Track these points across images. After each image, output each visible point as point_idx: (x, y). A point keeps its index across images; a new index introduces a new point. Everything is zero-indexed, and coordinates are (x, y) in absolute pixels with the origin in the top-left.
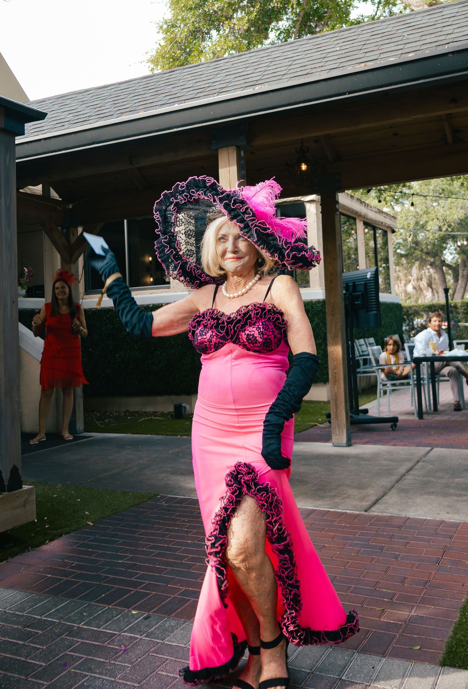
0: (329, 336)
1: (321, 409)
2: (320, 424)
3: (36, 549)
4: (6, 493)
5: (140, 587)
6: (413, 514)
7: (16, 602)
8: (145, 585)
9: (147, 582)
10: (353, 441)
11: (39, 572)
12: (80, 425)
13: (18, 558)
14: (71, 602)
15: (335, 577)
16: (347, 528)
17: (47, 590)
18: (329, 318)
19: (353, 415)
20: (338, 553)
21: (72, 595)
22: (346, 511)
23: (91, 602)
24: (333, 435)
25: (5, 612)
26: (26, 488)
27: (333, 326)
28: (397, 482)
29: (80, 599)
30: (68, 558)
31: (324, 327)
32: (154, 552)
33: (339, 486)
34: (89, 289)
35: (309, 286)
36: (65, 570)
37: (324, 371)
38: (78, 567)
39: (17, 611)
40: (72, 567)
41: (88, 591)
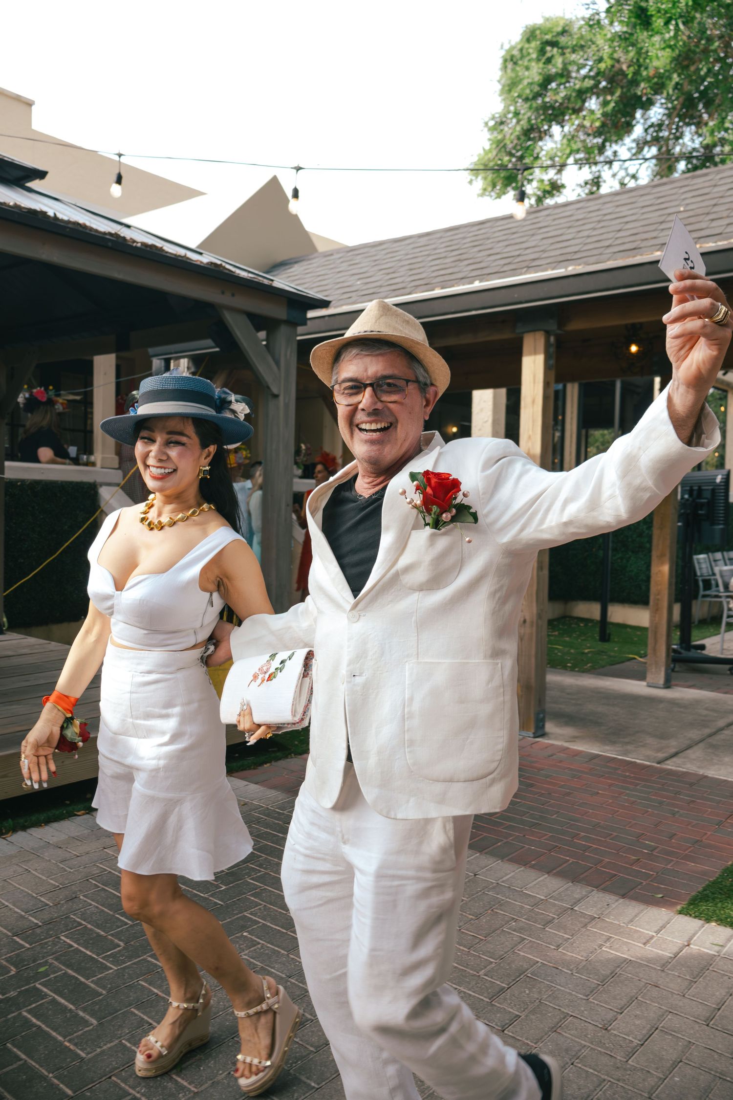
0: (654, 554)
2: (639, 657)
6: (713, 772)
10: (673, 682)
16: (631, 778)
19: (683, 651)
22: (636, 761)
24: (648, 672)
27: (660, 542)
28: (710, 736)
33: (638, 732)
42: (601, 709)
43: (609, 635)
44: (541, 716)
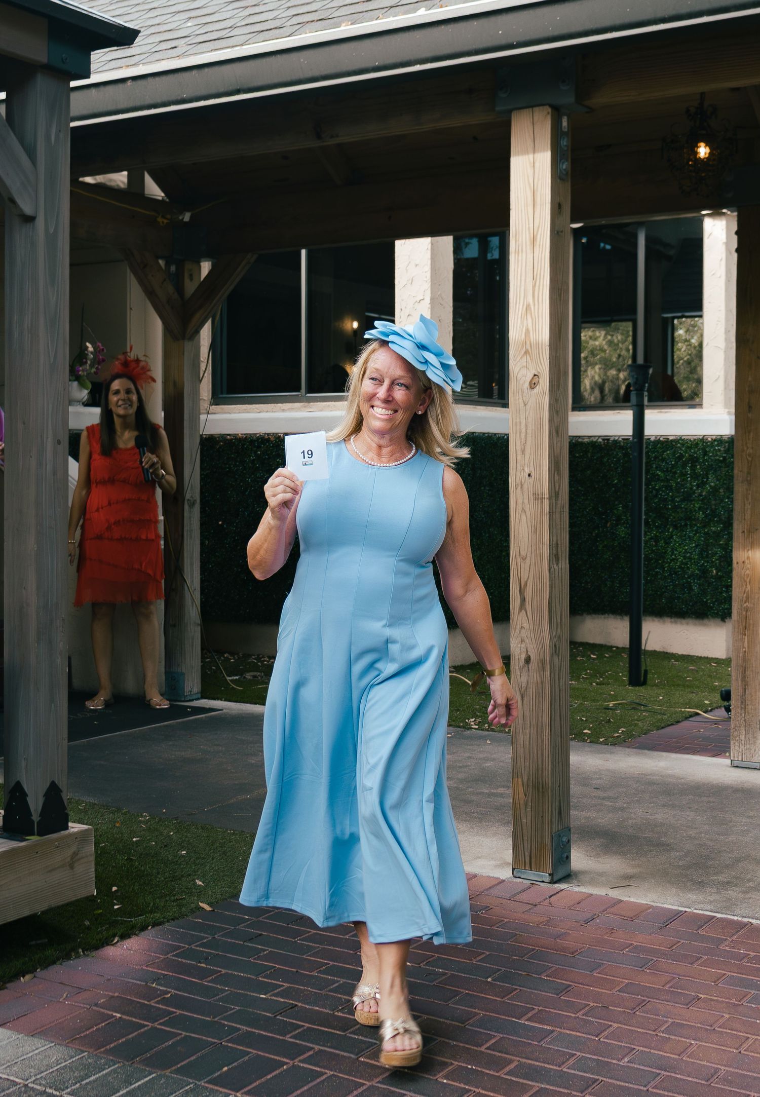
0: (738, 528)
1: (710, 676)
2: (705, 712)
3: (94, 953)
4: (34, 838)
5: (301, 1058)
7: (49, 1066)
8: (311, 1053)
9: (317, 1047)
11: (96, 1005)
12: (192, 683)
13: (58, 972)
14: (159, 1077)
15: (717, 1070)
16: (750, 960)
17: (112, 1046)
18: (739, 488)
20: (727, 1016)
21: (161, 1062)
22: (751, 920)
23: (199, 1081)
24: (732, 743)
25: (26, 1086)
26: (76, 830)
27: (748, 507)
29: (178, 1071)
30: (157, 979)
31: (728, 498)
32: (334, 982)
33: (738, 860)
34: (222, 393)
35: (700, 405)
36: (150, 1006)
37: (721, 593)
38: (176, 1001)
39: (51, 1088)
40: (165, 1001)
41: (194, 1057)
42: (661, 816)
43: (646, 672)
44: (564, 839)
